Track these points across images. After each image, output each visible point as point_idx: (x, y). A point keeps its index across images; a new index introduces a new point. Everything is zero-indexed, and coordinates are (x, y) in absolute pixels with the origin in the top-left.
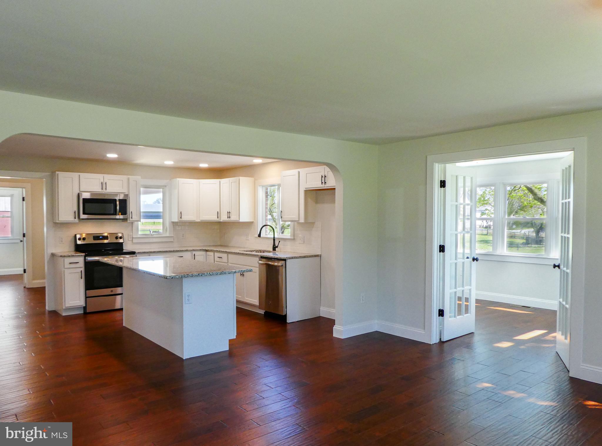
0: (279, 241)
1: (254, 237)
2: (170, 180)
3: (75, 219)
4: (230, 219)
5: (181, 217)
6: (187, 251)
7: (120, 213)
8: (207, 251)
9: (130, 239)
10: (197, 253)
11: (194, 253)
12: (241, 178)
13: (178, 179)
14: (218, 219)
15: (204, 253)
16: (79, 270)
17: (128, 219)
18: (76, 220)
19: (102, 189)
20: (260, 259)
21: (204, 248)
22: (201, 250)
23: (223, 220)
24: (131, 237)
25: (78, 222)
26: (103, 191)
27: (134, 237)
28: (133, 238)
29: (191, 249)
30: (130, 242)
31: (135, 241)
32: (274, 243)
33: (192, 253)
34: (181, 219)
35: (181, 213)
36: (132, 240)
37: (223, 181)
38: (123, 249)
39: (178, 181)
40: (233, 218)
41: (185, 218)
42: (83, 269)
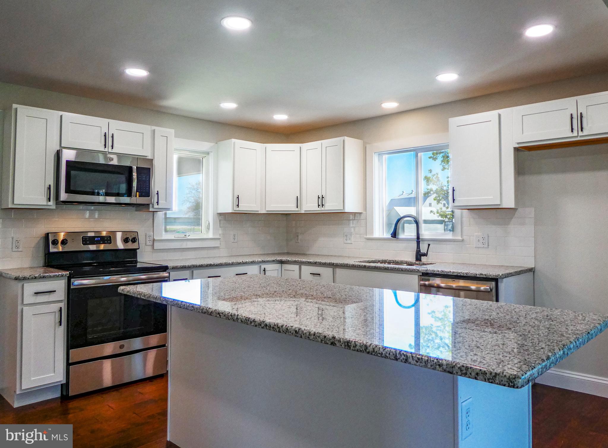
0: (429, 245)
1: (365, 238)
2: (217, 143)
3: (50, 201)
4: (323, 209)
5: (238, 205)
6: (253, 263)
7: (138, 193)
8: (282, 262)
9: (148, 243)
10: (268, 267)
11: (263, 266)
12: (346, 138)
13: (233, 140)
14: (297, 209)
15: (277, 266)
16: (55, 307)
17: (151, 206)
18: (50, 203)
19: (105, 147)
20: (423, 277)
21: (279, 258)
22: (274, 261)
23: (305, 211)
24: (152, 238)
25: (54, 207)
26: (106, 150)
27: (156, 238)
28: (154, 240)
29: (260, 260)
30: (149, 249)
31: (157, 246)
32: (417, 248)
33: (260, 266)
34: (237, 209)
35: (238, 198)
36: (153, 245)
37: (307, 146)
38: (136, 262)
39: (234, 143)
40: (330, 206)
41: (244, 207)
42: (63, 305)
